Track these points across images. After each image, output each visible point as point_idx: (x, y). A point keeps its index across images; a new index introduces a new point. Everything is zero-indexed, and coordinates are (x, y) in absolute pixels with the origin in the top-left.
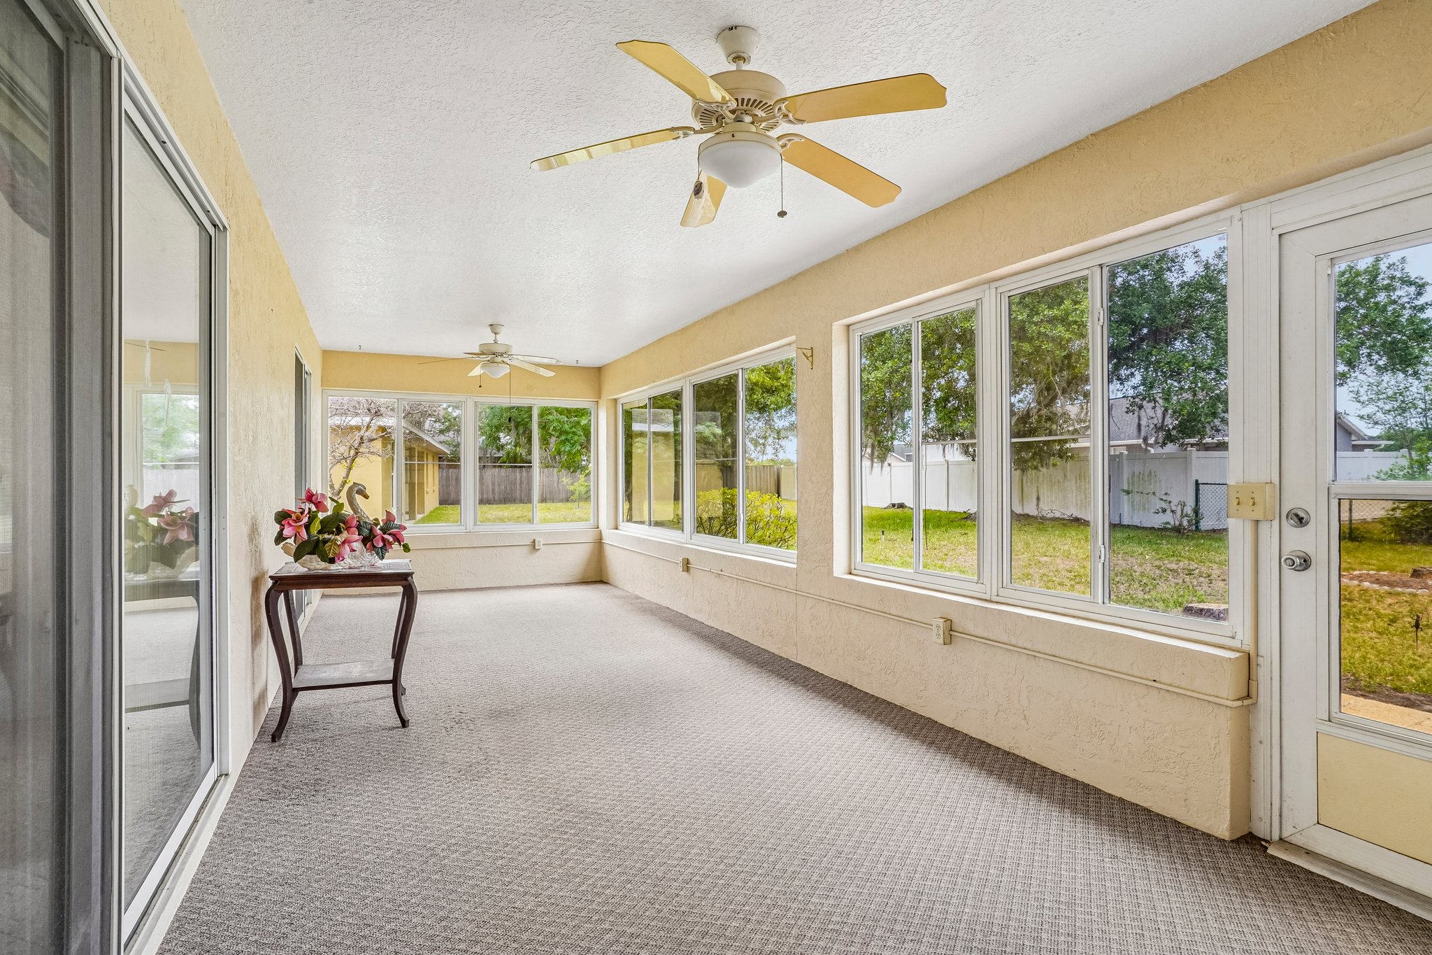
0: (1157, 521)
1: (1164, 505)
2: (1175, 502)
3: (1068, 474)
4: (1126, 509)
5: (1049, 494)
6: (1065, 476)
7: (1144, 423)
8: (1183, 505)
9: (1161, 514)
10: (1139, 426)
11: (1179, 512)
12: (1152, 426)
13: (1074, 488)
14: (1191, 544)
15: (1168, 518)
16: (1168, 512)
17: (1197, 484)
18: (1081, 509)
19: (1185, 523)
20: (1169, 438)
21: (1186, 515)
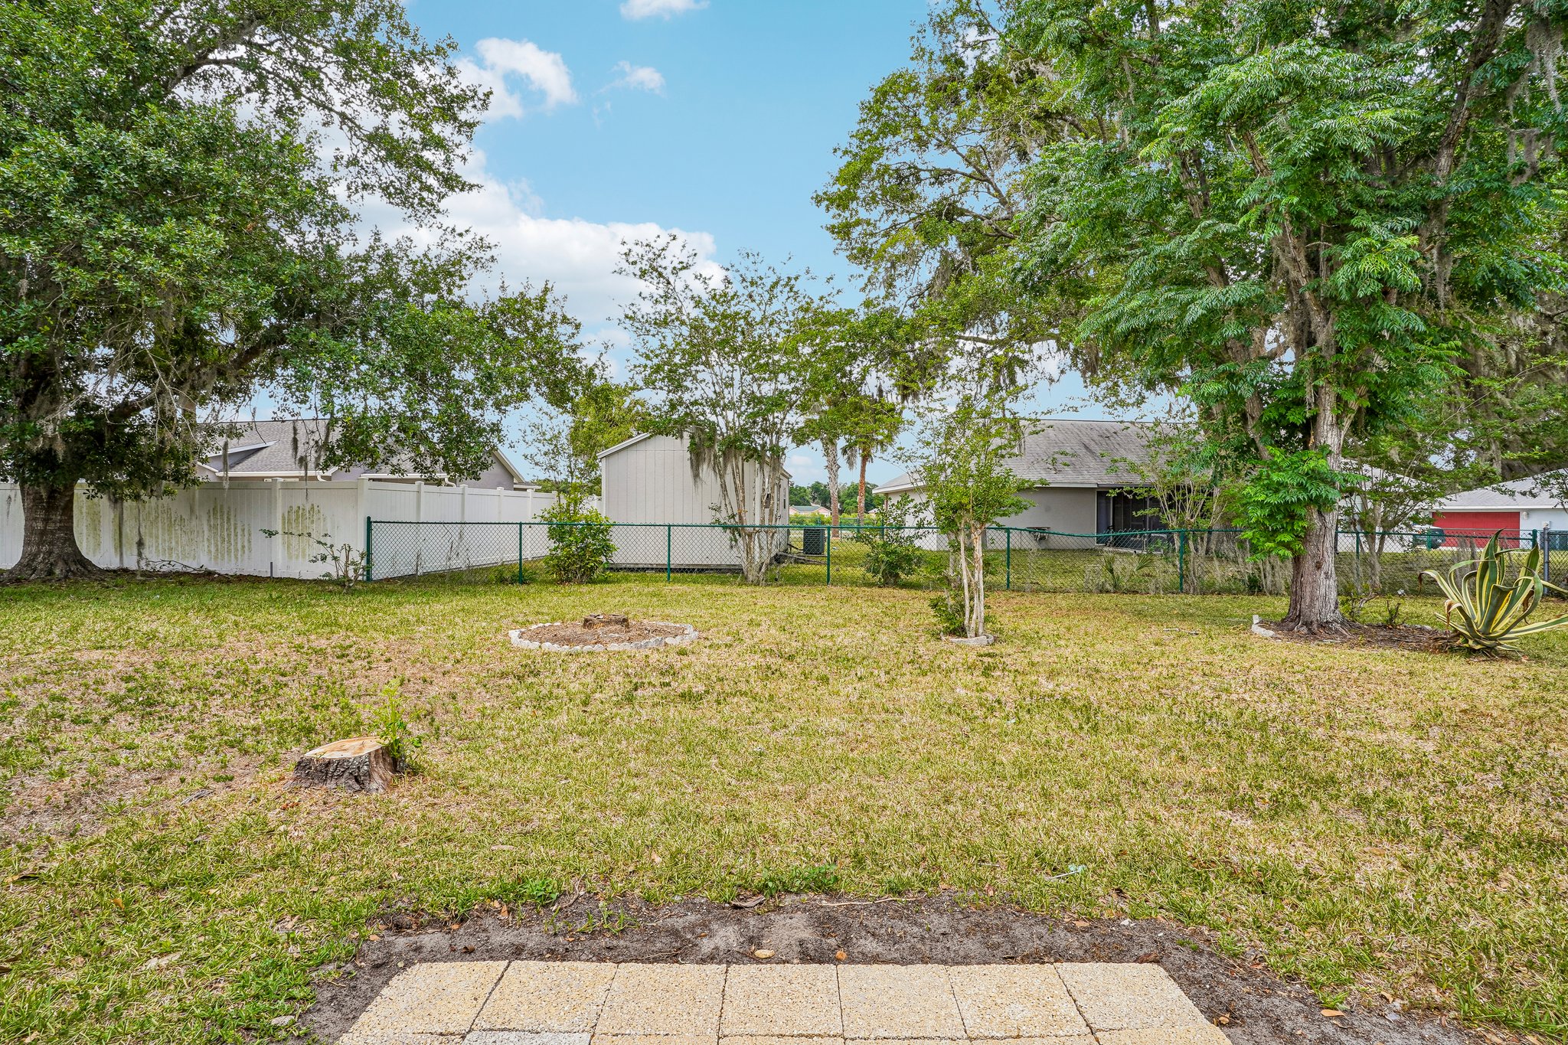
0: (317, 571)
1: (322, 550)
2: (338, 546)
3: (197, 507)
4: (280, 557)
5: (167, 537)
6: (192, 510)
7: (302, 438)
8: (348, 550)
9: (320, 562)
10: (295, 441)
11: (343, 559)
12: (312, 443)
13: (206, 528)
14: (356, 602)
15: (330, 568)
16: (329, 558)
17: (369, 522)
18: (216, 558)
19: (351, 574)
20: (332, 460)
21: (353, 563)
